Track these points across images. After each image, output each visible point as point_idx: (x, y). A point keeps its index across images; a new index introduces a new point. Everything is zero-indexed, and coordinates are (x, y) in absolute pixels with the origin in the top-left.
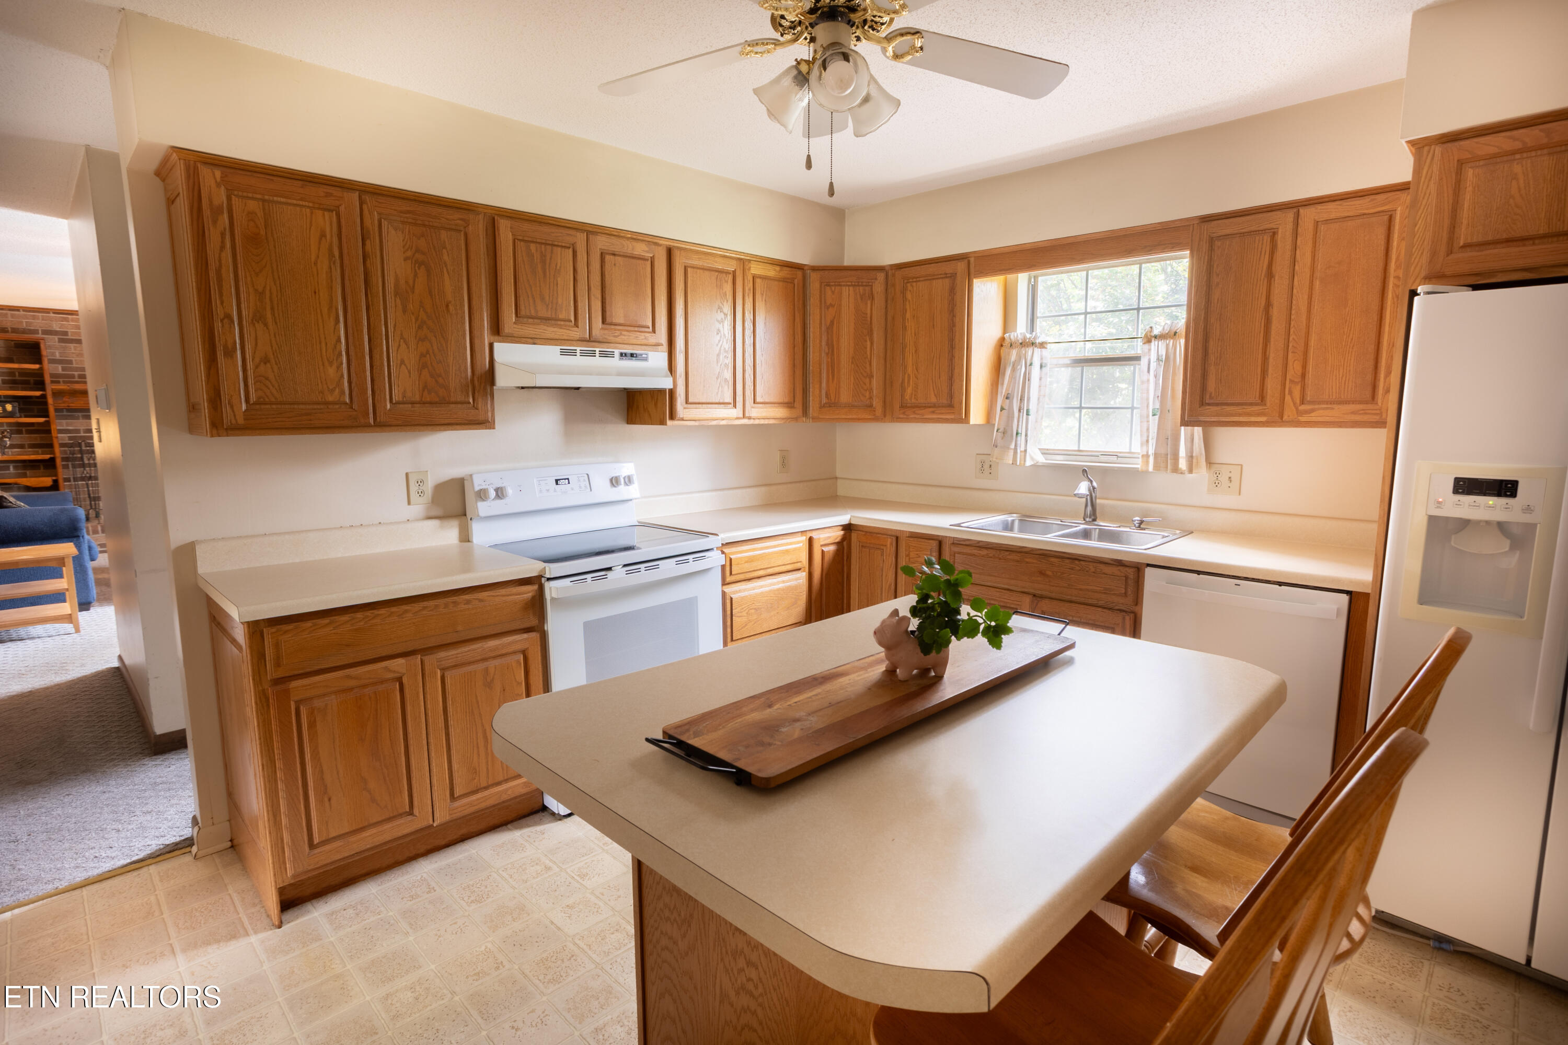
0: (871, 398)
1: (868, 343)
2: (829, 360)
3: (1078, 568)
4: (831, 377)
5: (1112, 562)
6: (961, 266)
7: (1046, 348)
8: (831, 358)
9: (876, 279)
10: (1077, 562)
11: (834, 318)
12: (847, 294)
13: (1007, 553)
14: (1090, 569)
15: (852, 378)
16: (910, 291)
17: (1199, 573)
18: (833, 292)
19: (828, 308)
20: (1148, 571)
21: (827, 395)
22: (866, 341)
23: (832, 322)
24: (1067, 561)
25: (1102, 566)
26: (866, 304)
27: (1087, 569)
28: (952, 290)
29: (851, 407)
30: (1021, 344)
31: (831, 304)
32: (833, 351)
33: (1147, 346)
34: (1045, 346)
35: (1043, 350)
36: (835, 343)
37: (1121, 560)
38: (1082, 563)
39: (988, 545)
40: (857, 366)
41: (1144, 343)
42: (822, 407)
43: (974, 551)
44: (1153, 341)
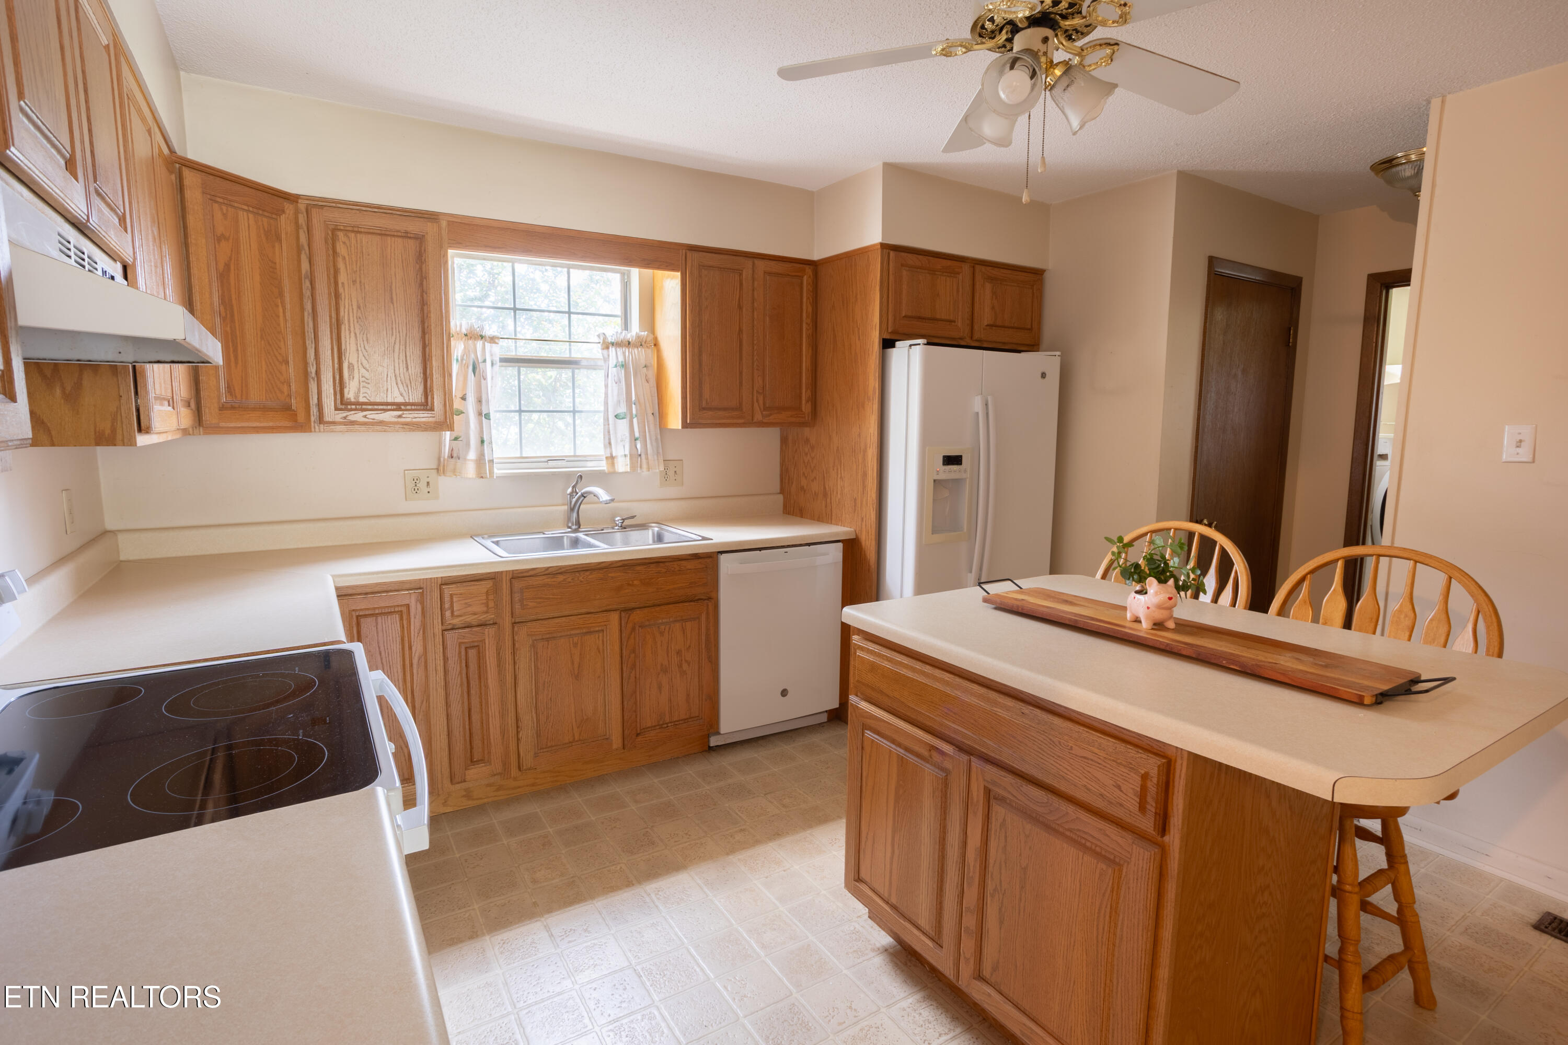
0: (290, 396)
1: (281, 310)
2: (228, 329)
3: (664, 570)
4: (232, 355)
5: (689, 557)
6: (430, 229)
7: (498, 344)
8: (231, 327)
9: (283, 212)
10: (661, 565)
11: (231, 258)
12: (247, 225)
13: (588, 573)
14: (675, 568)
15: (264, 363)
16: (344, 243)
17: (760, 549)
18: (225, 216)
19: (219, 240)
20: (723, 557)
21: (230, 389)
22: (277, 306)
23: (227, 266)
24: (652, 566)
25: (683, 563)
26: (274, 247)
27: (673, 569)
28: (420, 258)
29: (264, 409)
30: (466, 335)
31: (222, 234)
32: (232, 316)
33: (605, 352)
34: (497, 341)
35: (494, 345)
36: (234, 302)
37: (697, 554)
38: (667, 564)
39: (560, 569)
40: (269, 343)
41: (603, 349)
42: (222, 408)
43: (546, 580)
44: (610, 348)
